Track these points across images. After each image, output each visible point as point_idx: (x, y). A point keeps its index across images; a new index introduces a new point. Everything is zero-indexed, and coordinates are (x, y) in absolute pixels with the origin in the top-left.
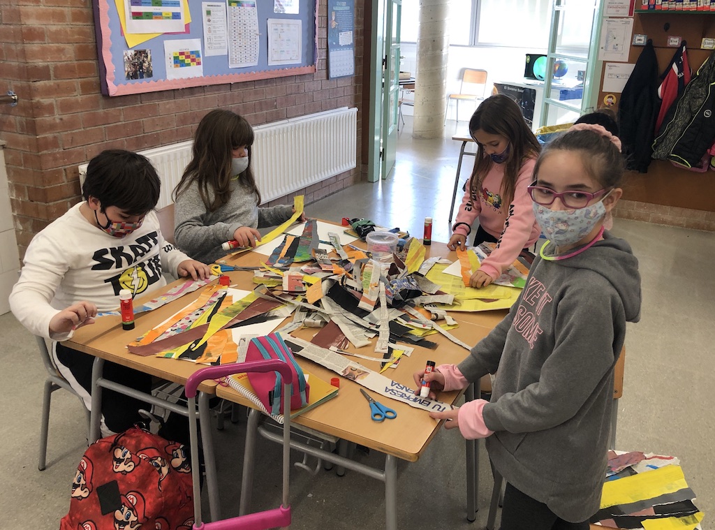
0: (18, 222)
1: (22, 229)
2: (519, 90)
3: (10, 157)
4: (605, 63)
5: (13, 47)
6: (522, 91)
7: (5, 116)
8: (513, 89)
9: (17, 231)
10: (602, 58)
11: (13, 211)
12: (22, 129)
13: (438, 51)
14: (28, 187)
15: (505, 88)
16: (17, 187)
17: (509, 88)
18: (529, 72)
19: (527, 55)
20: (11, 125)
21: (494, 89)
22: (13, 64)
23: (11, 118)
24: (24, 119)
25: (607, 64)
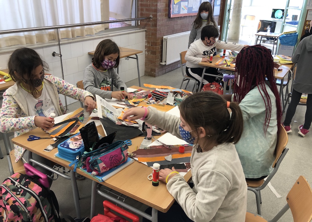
0: (146, 52)
1: (147, 53)
2: (269, 22)
3: (147, 33)
4: (308, 10)
5: (154, 4)
6: (271, 23)
7: (148, 22)
8: (267, 22)
9: (146, 54)
10: (307, 9)
11: (145, 49)
12: (153, 26)
13: (240, 8)
14: (151, 42)
15: (264, 21)
16: (148, 42)
17: (265, 22)
18: (273, 16)
19: (273, 9)
20: (149, 25)
21: (259, 22)
22: (153, 8)
23: (150, 23)
24: (154, 23)
25: (309, 11)
